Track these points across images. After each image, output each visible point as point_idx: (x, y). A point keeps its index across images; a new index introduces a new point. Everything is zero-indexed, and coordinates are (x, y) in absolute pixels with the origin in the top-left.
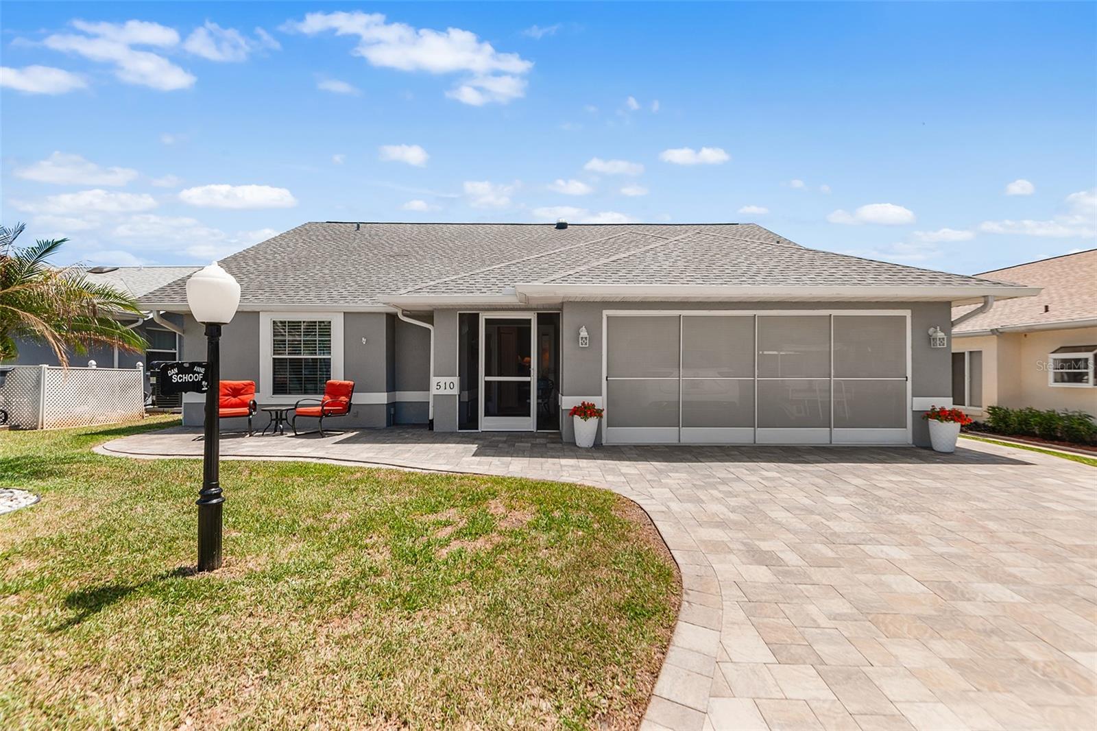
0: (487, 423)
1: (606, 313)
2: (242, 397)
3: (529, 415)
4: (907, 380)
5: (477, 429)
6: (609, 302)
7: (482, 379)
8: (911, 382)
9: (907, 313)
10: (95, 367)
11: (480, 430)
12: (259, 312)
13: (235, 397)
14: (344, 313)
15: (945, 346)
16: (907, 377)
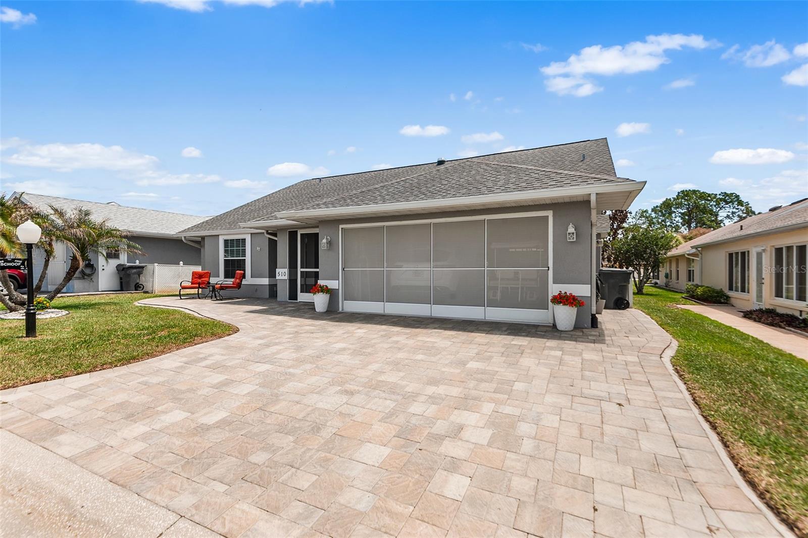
0: (300, 297)
2: (203, 279)
4: (548, 270)
5: (297, 300)
7: (299, 270)
8: (552, 271)
9: (549, 214)
10: (182, 265)
11: (298, 301)
12: (218, 235)
13: (200, 279)
14: (251, 234)
15: (575, 240)
16: (548, 267)
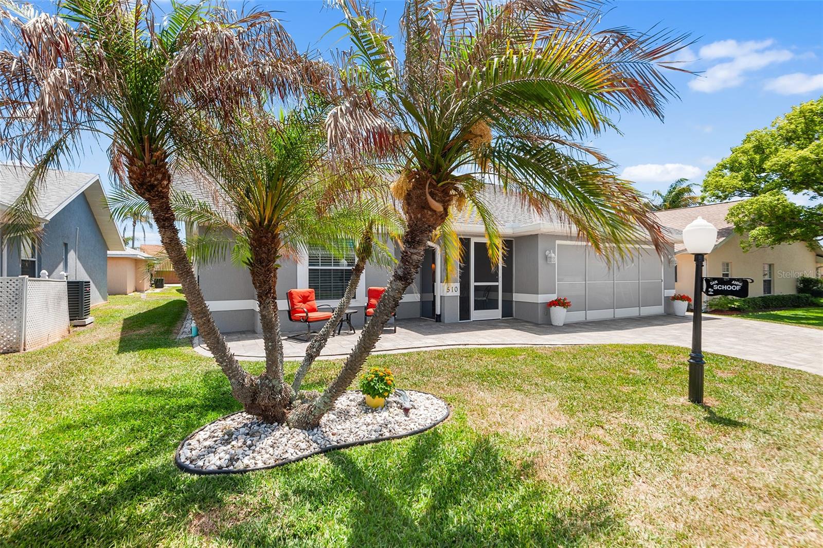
0: (475, 315)
1: (558, 242)
2: (309, 303)
3: (497, 308)
6: (559, 236)
7: (473, 284)
8: (663, 282)
11: (471, 320)
13: (305, 303)
